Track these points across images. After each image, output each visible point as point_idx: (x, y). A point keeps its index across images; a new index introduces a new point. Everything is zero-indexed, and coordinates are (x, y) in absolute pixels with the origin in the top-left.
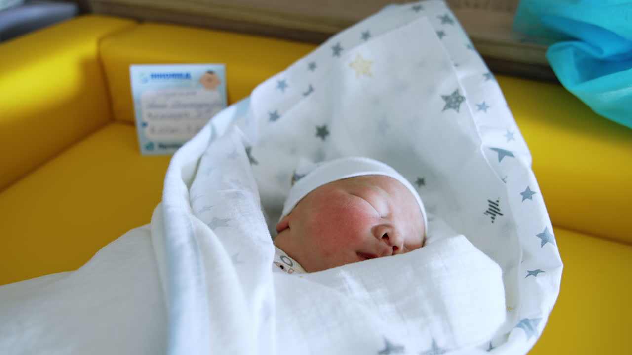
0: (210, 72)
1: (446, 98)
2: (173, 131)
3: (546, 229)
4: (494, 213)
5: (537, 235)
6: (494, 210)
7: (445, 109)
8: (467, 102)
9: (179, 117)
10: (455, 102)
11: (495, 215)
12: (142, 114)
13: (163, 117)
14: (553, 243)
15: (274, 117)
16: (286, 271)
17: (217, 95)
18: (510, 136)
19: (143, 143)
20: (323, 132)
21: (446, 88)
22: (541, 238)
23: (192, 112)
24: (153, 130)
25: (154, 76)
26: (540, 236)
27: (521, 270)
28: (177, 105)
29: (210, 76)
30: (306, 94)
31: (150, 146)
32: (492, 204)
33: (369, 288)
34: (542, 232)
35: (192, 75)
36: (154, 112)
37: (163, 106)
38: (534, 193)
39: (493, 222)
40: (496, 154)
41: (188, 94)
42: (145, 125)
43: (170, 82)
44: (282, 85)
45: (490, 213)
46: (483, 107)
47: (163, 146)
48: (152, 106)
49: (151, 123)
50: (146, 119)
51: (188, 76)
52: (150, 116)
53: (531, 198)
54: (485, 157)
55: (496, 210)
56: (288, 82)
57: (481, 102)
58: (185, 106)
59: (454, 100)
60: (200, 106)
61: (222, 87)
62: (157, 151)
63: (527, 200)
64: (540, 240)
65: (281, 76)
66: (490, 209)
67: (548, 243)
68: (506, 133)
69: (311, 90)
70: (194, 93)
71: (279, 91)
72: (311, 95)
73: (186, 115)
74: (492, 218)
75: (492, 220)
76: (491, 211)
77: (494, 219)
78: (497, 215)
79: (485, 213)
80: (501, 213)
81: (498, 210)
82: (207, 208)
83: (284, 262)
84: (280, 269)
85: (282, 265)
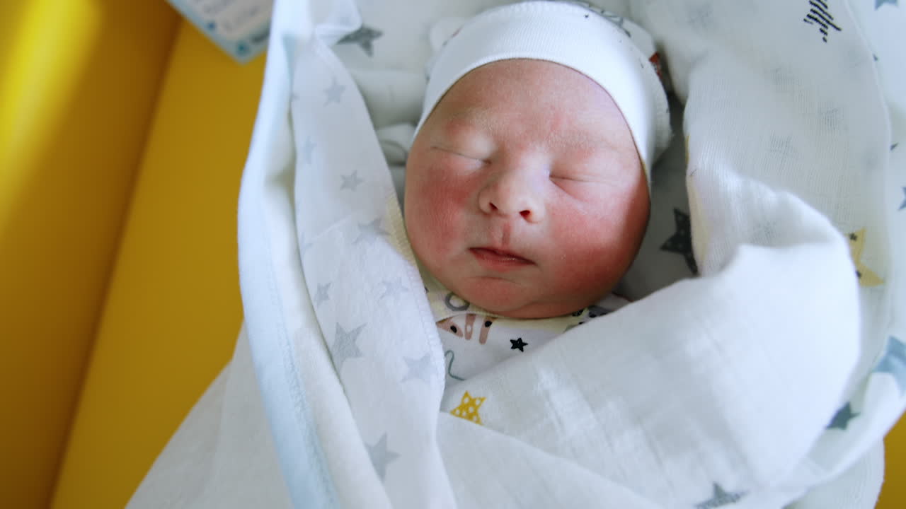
11: (827, 27)
16: (461, 335)
27: (892, 183)
32: (815, 2)
42: (212, 26)
45: (816, 20)
55: (826, 17)
74: (822, 31)
75: (822, 35)
76: (816, 16)
77: (826, 34)
78: (830, 27)
79: (805, 20)
80: (838, 26)
81: (830, 17)
82: (323, 292)
83: (454, 309)
84: (451, 334)
85: (451, 325)
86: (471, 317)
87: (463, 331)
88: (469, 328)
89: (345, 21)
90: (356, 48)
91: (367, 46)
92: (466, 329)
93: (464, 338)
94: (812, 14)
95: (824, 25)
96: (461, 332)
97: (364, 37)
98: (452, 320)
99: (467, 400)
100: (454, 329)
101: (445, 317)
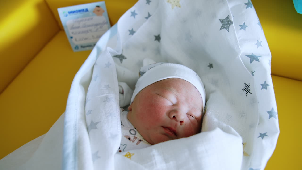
0: (98, 6)
1: (222, 21)
2: (86, 39)
3: (273, 109)
4: (247, 91)
5: (267, 112)
6: (247, 89)
7: (221, 29)
8: (233, 25)
9: (87, 32)
10: (227, 25)
11: (248, 93)
12: (69, 32)
13: (79, 33)
14: (276, 118)
15: (132, 32)
16: (131, 141)
17: (104, 18)
18: (259, 44)
19: (73, 47)
20: (158, 38)
21: (222, 15)
22: (269, 114)
23: (93, 29)
24: (76, 40)
25: (70, 13)
26: (269, 112)
27: (257, 132)
28: (85, 26)
29: (98, 9)
30: (147, 18)
31: (77, 47)
32: (246, 86)
33: (166, 161)
34: (270, 110)
35: (89, 10)
36: (74, 31)
37: (78, 27)
38: (268, 85)
39: (246, 96)
40: (249, 59)
41: (89, 20)
42: (72, 38)
43: (79, 15)
44: (134, 14)
45: (245, 90)
46: (243, 27)
47: (83, 47)
48: (73, 28)
49: (74, 36)
50: (71, 35)
51: (87, 10)
52: (73, 33)
53: (266, 89)
54: (242, 61)
55: (248, 90)
56: (136, 12)
57: (242, 24)
58: (89, 26)
59: (226, 23)
60: (97, 25)
61: (105, 13)
62: (80, 49)
63: (264, 89)
64: (268, 115)
65: (132, 9)
66: (245, 88)
67: (272, 118)
68: (256, 42)
69: (149, 15)
70: (92, 19)
71: (133, 17)
72: (149, 18)
73: (91, 30)
74: (246, 93)
75: (246, 94)
76: (246, 89)
77: (247, 94)
78: (249, 92)
79: (243, 90)
80: (251, 93)
81: (249, 90)
82: (90, 112)
83: (131, 134)
84: (128, 140)
85: (129, 137)
86: (135, 138)
87: (132, 140)
88: (134, 140)
89: (118, 51)
90: (118, 60)
91: (121, 60)
92: (133, 140)
93: (132, 141)
94: (245, 89)
95: (247, 92)
96: (131, 140)
97: (121, 57)
98: (130, 136)
99: (128, 154)
100: (129, 139)
101: (128, 135)
